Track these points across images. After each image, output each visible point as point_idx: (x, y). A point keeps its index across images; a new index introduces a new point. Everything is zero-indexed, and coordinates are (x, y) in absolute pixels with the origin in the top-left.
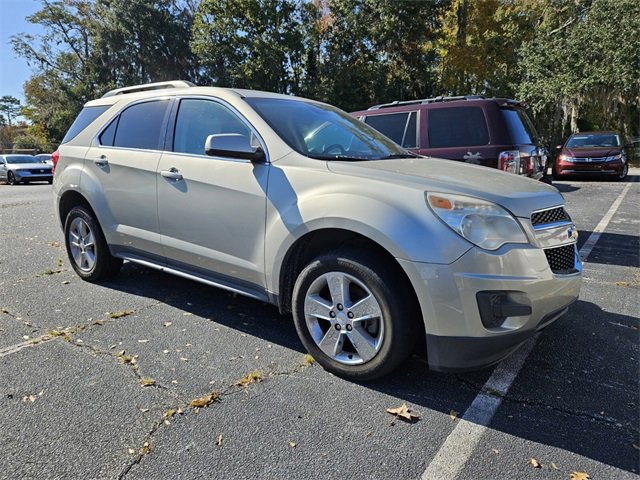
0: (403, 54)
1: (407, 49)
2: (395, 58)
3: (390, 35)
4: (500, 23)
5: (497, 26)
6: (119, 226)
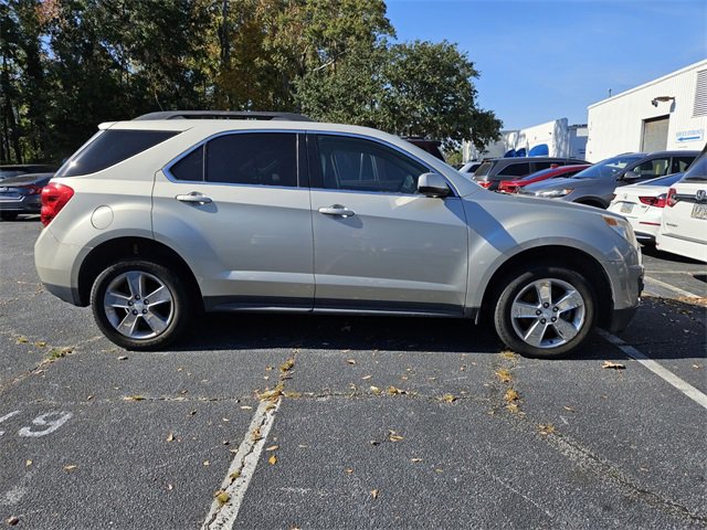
0: (165, 67)
1: (169, 63)
2: (154, 71)
3: (150, 45)
4: (269, 53)
5: (266, 55)
6: (233, 272)
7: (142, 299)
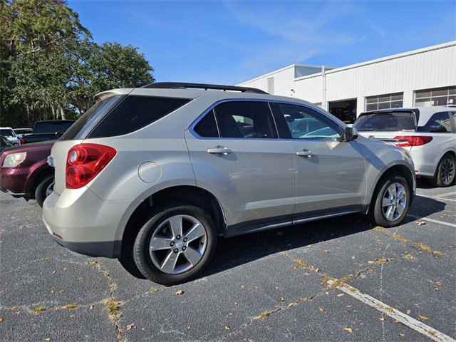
6: (248, 203)
7: (182, 238)
